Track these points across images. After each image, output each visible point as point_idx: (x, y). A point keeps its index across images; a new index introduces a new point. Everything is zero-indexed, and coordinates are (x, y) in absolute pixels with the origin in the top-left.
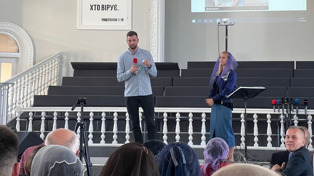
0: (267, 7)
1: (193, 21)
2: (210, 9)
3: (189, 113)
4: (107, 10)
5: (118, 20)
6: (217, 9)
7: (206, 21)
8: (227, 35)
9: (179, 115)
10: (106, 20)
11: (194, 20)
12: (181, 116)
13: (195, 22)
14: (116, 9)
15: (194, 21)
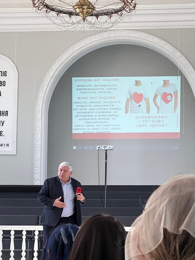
5: (3, 145)
7: (86, 148)
8: (106, 159)
11: (75, 147)
14: (2, 135)
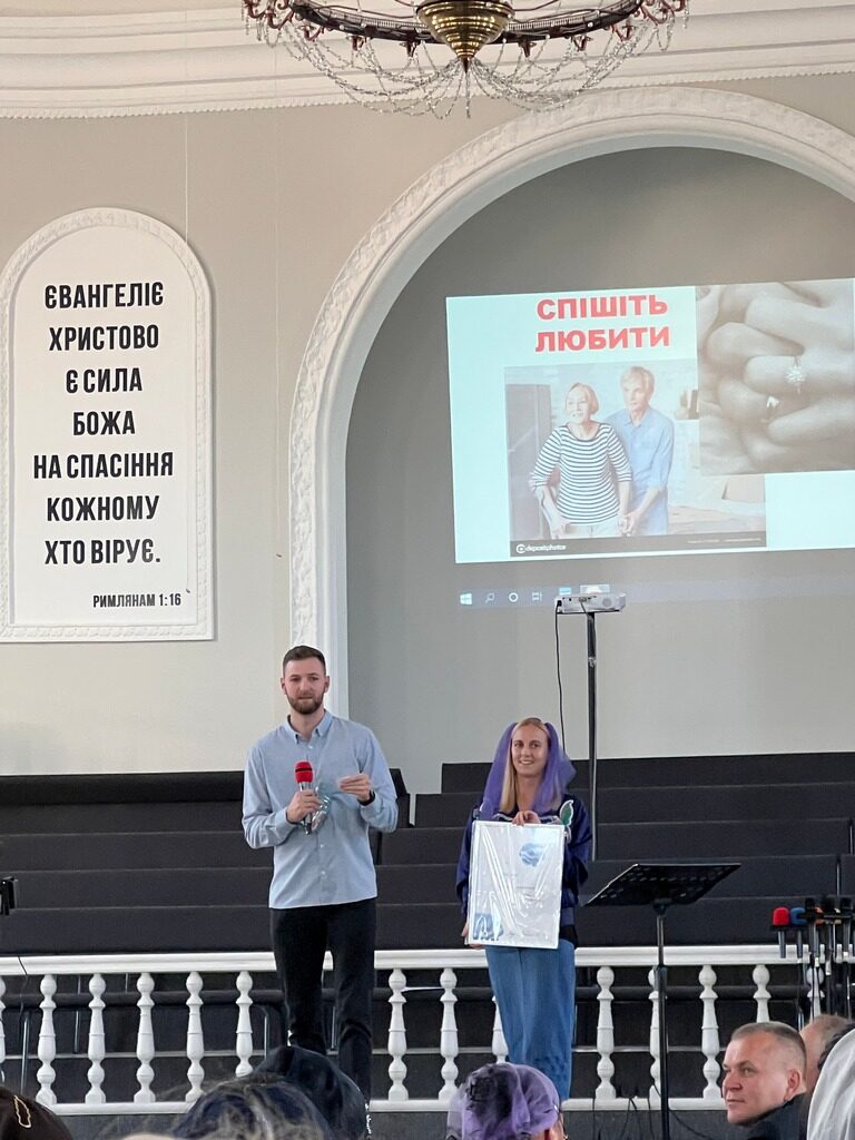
0: (761, 537)
1: (462, 597)
2: (530, 548)
3: (441, 971)
4: (115, 561)
5: (157, 600)
6: (558, 547)
7: (514, 597)
8: (592, 652)
9: (403, 979)
10: (112, 603)
11: (469, 596)
12: (408, 985)
13: (469, 602)
14: (151, 555)
15: (466, 599)
